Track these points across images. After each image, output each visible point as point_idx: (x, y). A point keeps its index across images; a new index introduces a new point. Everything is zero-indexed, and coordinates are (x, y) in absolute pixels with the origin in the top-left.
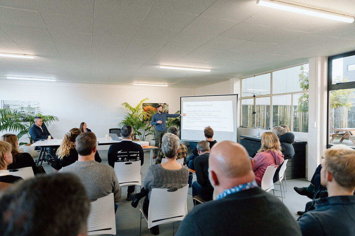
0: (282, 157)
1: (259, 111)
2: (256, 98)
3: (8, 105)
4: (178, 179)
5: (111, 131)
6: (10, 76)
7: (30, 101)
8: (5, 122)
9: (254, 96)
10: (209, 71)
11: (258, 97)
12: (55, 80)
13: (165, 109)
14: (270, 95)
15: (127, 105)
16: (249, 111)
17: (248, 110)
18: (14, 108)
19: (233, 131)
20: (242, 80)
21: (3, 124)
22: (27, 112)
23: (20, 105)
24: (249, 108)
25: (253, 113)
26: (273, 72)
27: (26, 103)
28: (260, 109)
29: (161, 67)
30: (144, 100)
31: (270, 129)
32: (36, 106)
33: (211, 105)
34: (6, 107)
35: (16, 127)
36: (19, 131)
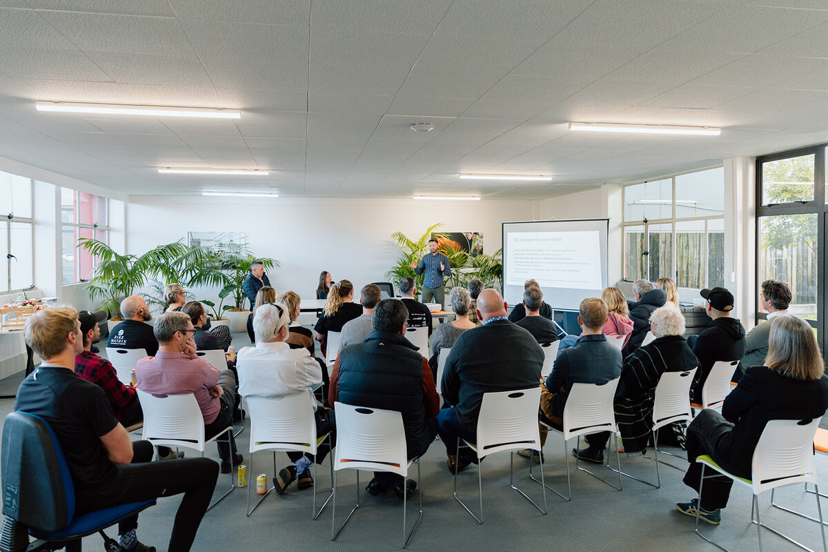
0: (630, 323)
2: (649, 226)
3: (199, 239)
6: (207, 193)
7: (232, 233)
8: (198, 269)
9: (646, 221)
10: (550, 179)
11: (651, 222)
12: (277, 196)
13: (476, 244)
14: (672, 221)
15: (401, 238)
16: (663, 245)
17: (660, 243)
18: (208, 244)
20: (626, 188)
21: (196, 274)
22: (228, 253)
23: (217, 239)
24: (661, 239)
26: (676, 177)
27: (226, 236)
29: (461, 177)
30: (435, 226)
32: (243, 242)
33: (560, 239)
34: (196, 243)
35: (216, 279)
36: (221, 286)
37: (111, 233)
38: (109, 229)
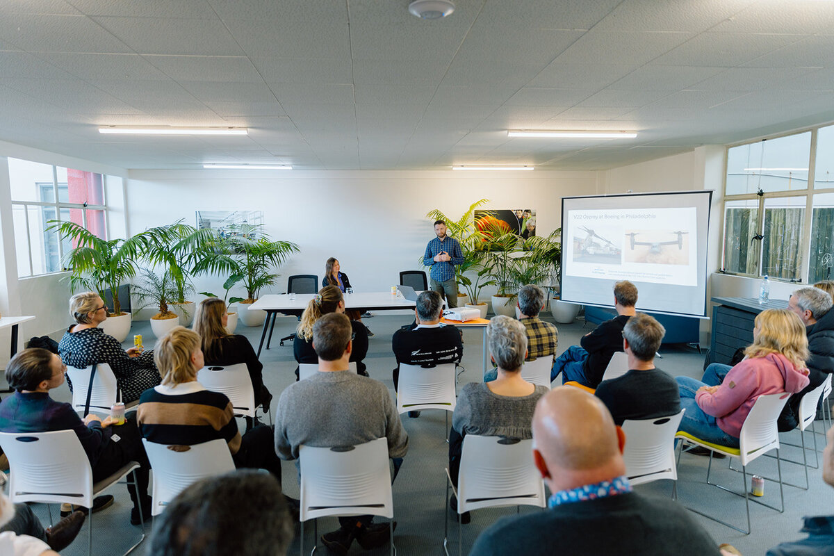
0: (805, 373)
1: (784, 223)
2: (766, 200)
3: (208, 220)
4: (522, 418)
5: (403, 276)
6: (209, 164)
7: (245, 212)
8: (204, 255)
9: (761, 194)
10: (634, 136)
11: (771, 195)
12: (291, 168)
13: (527, 223)
14: (807, 193)
17: (750, 221)
18: (219, 226)
19: (696, 285)
20: (731, 150)
21: (201, 260)
22: (240, 235)
23: (229, 219)
25: (756, 238)
26: (819, 129)
27: (239, 215)
28: (785, 219)
29: (511, 135)
30: (478, 202)
31: (800, 281)
32: (258, 222)
34: (205, 224)
35: (222, 265)
36: (228, 274)
37: (110, 213)
38: (107, 209)
